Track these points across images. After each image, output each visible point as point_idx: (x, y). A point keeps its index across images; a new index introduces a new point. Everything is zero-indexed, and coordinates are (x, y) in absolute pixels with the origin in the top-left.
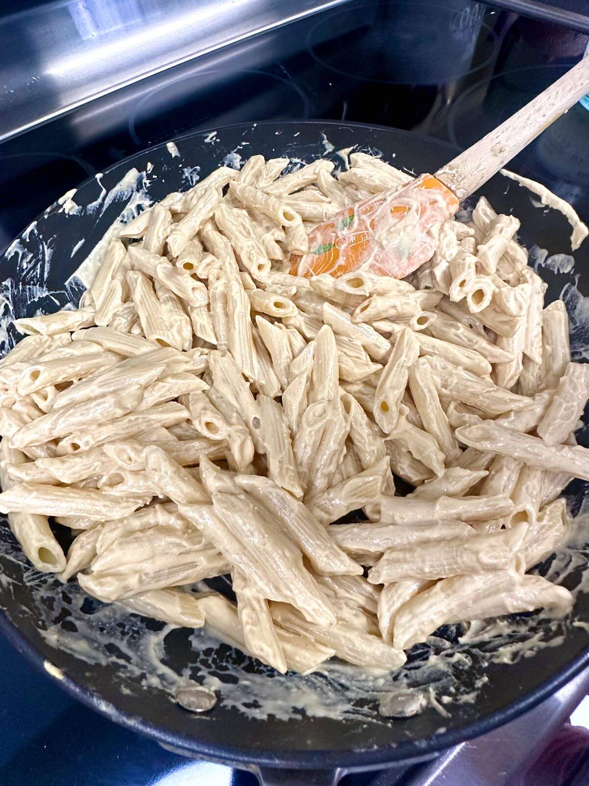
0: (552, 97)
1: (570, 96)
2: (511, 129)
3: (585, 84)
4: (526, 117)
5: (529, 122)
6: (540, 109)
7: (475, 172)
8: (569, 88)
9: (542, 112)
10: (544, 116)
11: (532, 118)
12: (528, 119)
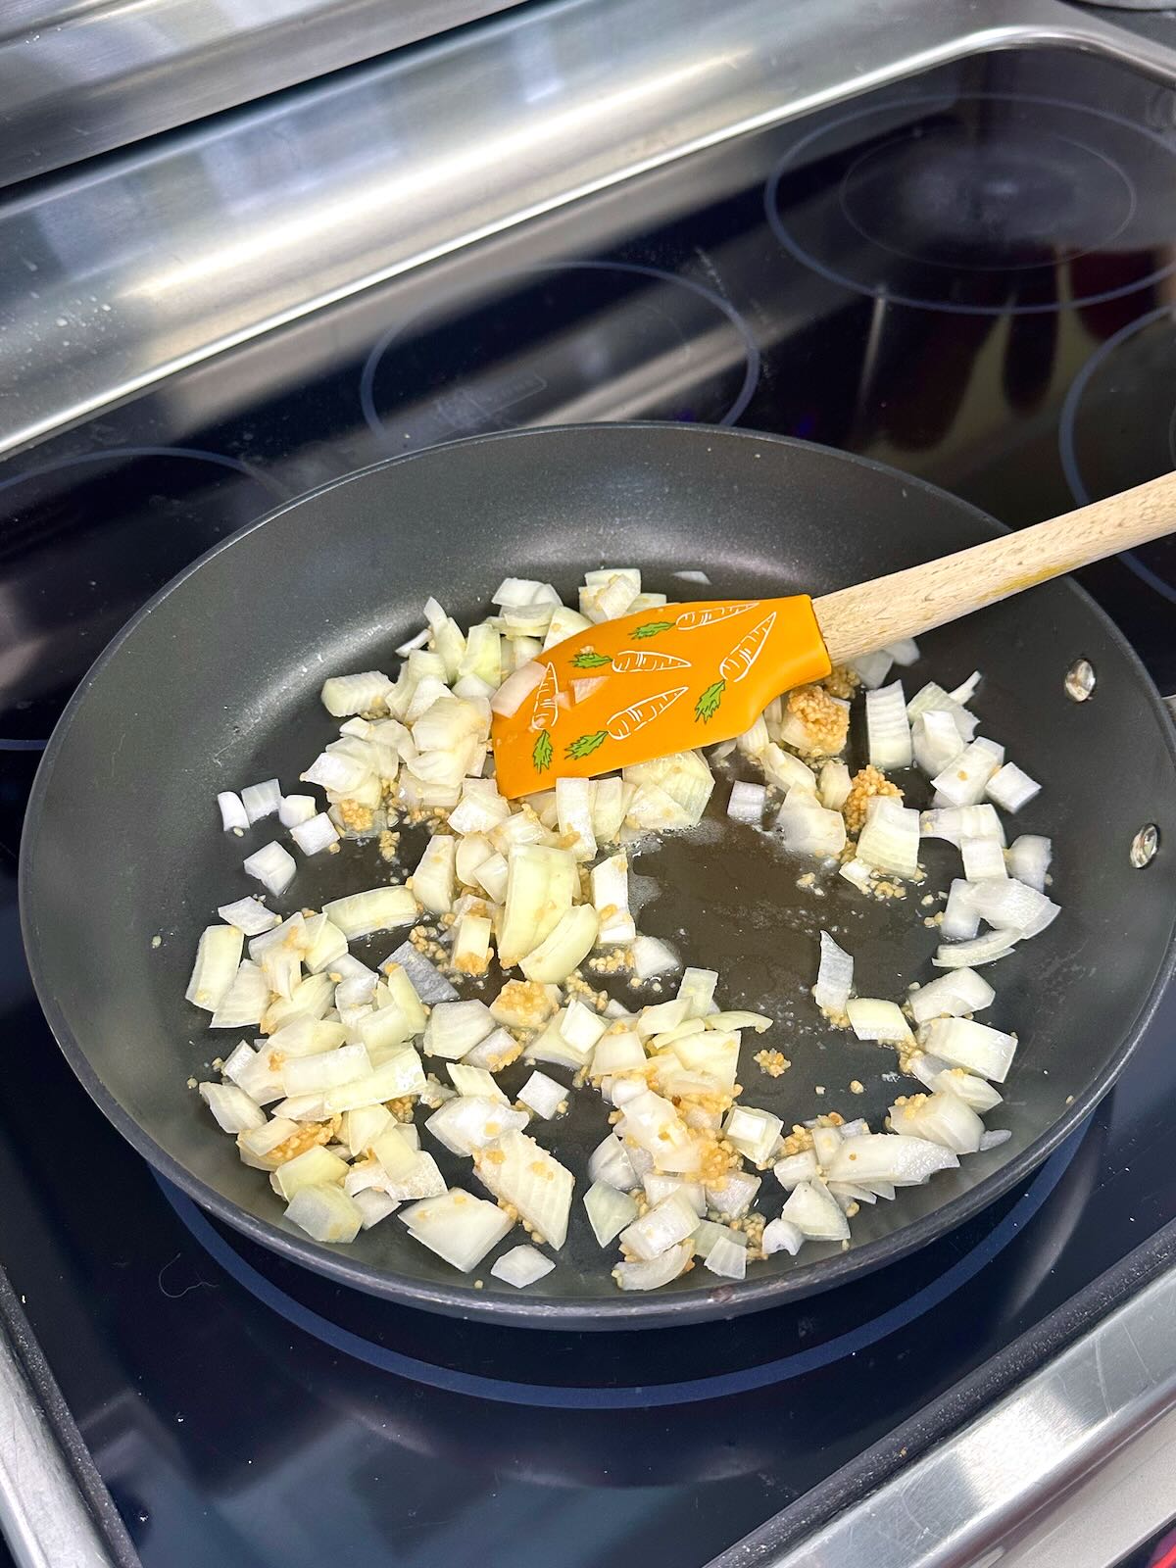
0: (1048, 537)
1: (1075, 544)
2: (960, 567)
3: (1106, 533)
4: (992, 556)
5: (993, 566)
6: (1020, 550)
7: (871, 620)
8: (1079, 530)
9: (1019, 557)
10: (1020, 563)
11: (1000, 561)
12: (994, 560)
